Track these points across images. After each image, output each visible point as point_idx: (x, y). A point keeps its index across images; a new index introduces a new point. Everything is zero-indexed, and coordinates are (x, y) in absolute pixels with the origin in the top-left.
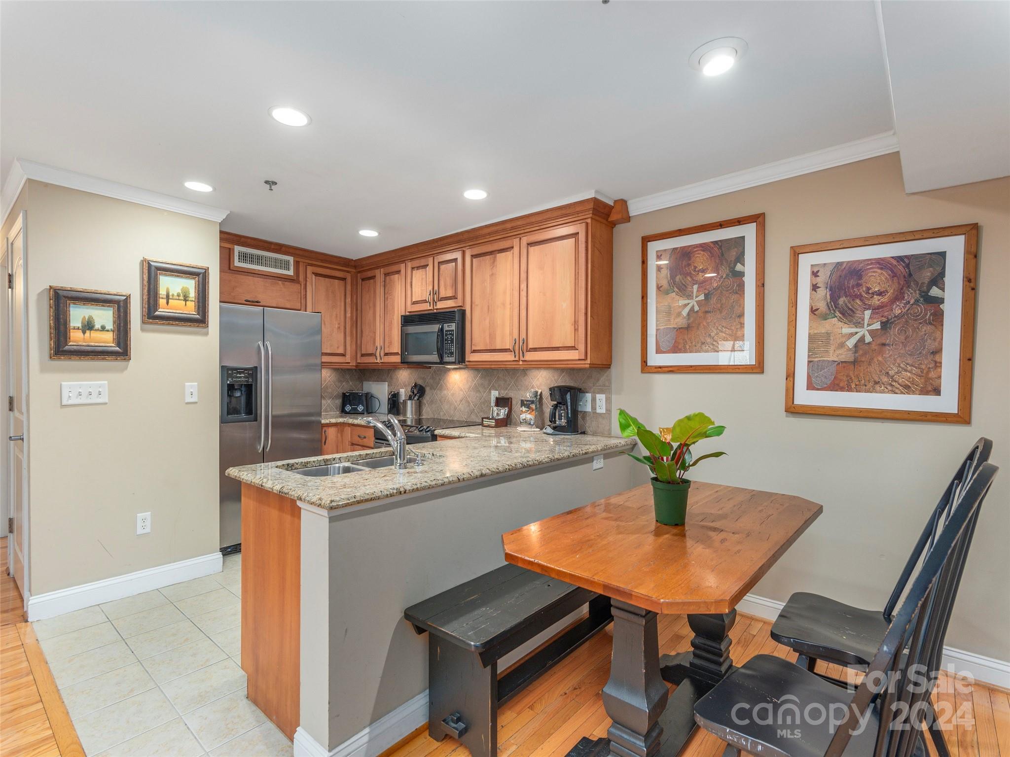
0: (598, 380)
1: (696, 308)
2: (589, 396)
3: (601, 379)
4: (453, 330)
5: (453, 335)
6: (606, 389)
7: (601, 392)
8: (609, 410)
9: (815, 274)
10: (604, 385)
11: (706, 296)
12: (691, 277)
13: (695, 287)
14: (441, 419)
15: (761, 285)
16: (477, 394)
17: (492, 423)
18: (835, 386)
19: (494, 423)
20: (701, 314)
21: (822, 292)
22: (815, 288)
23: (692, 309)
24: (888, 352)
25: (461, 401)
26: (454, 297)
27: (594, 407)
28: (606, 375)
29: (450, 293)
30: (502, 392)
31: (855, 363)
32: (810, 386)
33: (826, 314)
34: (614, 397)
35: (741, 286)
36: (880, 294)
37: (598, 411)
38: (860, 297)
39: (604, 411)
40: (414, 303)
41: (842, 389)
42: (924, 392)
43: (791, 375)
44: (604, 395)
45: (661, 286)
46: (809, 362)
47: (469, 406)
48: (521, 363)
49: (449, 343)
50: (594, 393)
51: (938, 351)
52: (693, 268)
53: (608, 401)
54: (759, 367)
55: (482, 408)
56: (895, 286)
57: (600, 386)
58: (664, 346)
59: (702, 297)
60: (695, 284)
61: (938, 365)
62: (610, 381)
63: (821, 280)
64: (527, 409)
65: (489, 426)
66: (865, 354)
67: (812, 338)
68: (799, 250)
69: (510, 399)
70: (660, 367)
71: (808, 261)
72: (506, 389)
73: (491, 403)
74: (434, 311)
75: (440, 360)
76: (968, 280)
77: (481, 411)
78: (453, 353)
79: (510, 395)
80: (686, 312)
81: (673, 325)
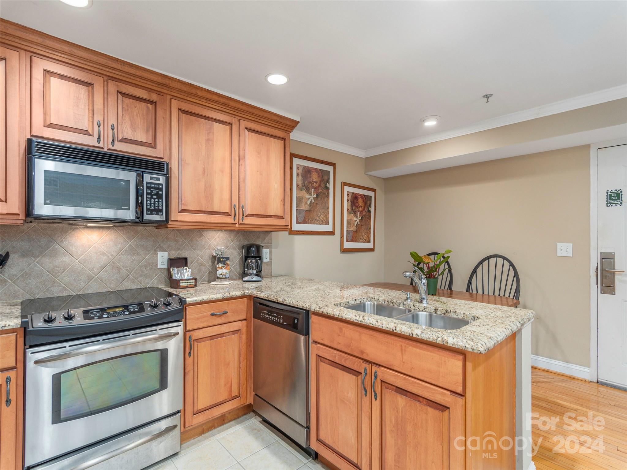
0: (264, 239)
1: (313, 201)
3: (266, 239)
4: (162, 185)
5: (162, 190)
6: (270, 245)
7: (266, 247)
8: (271, 259)
10: (268, 243)
11: (317, 195)
12: (311, 184)
13: (313, 190)
14: (53, 298)
15: (334, 196)
16: (135, 257)
17: (191, 283)
18: (353, 240)
19: (194, 283)
20: (315, 204)
21: (350, 203)
22: (348, 201)
23: (311, 201)
24: (362, 228)
25: (103, 268)
26: (153, 145)
28: (269, 236)
29: (141, 136)
30: (173, 252)
31: (356, 232)
32: (347, 241)
33: (351, 212)
34: (273, 250)
35: (328, 194)
36: (361, 207)
37: (265, 261)
38: (357, 207)
39: (268, 260)
40: (51, 126)
41: (354, 242)
42: (368, 242)
43: (342, 237)
44: (269, 249)
45: (299, 185)
46: (347, 231)
47: (119, 272)
48: (237, 225)
49: (155, 199)
51: (370, 228)
52: (312, 179)
53: (271, 252)
54: (332, 233)
55: (142, 272)
56: (364, 205)
57: (266, 243)
58: (301, 219)
59: (315, 196)
60: (313, 188)
61: (370, 233)
62: (271, 239)
63: (350, 198)
64: (223, 265)
65: (187, 287)
66: (358, 228)
67: (347, 221)
68: (344, 184)
69: (186, 259)
70: (299, 231)
71: (347, 189)
72: (179, 249)
73: (157, 265)
74: (106, 150)
75: (137, 218)
76: (375, 206)
77: (141, 276)
78: (161, 211)
79: (183, 254)
80: (309, 202)
81: (303, 208)
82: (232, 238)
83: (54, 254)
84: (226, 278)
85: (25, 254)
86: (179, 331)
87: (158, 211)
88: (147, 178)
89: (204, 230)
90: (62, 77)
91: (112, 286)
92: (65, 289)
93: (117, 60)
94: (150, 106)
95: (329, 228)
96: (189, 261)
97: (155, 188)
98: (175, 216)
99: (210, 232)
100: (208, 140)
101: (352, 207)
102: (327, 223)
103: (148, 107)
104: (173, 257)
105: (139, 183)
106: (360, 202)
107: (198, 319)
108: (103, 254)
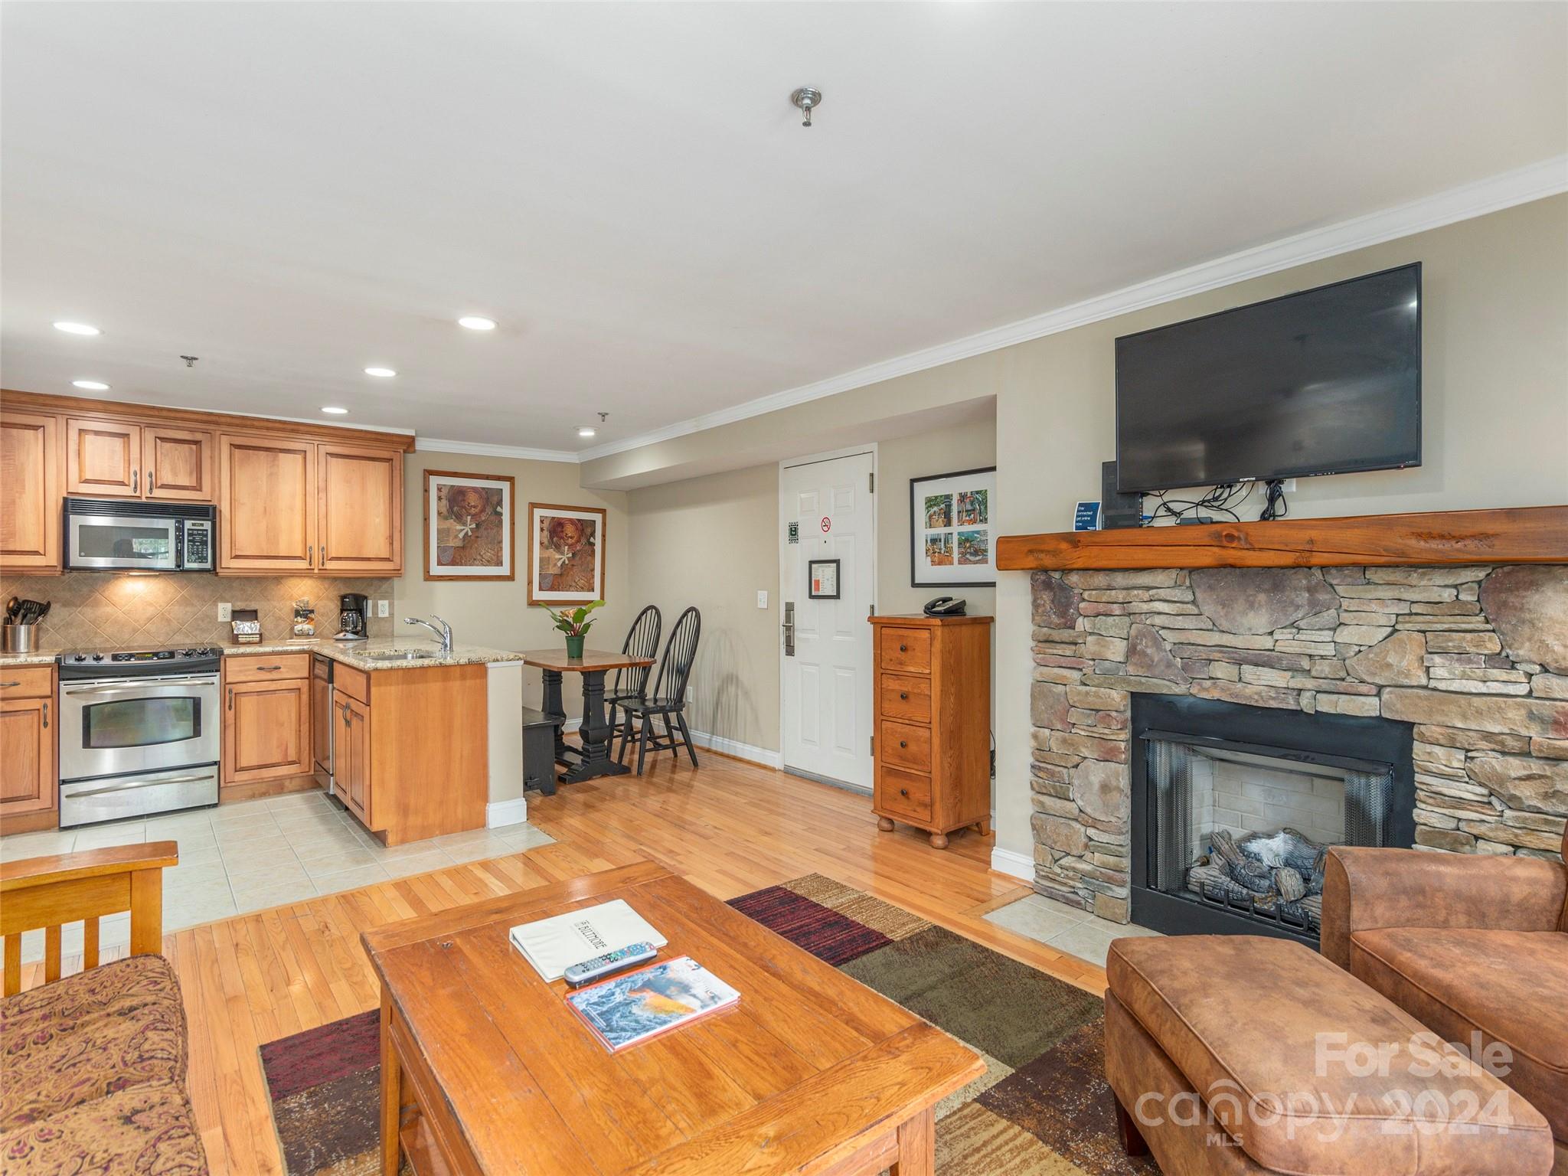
0: (380, 588)
1: (470, 533)
2: (370, 602)
3: (384, 586)
4: (207, 530)
5: (206, 536)
6: (388, 596)
7: (383, 598)
8: (392, 615)
9: (542, 522)
10: (387, 592)
11: (477, 525)
12: (466, 510)
13: (469, 517)
15: (513, 524)
16: (188, 609)
17: (254, 639)
18: (552, 589)
20: (472, 538)
21: (546, 533)
22: (542, 530)
23: (467, 533)
24: (575, 569)
25: (150, 619)
26: (198, 488)
27: (375, 613)
28: (389, 582)
29: (184, 481)
30: (239, 603)
31: (561, 575)
32: (541, 589)
33: (547, 546)
34: (396, 602)
35: (501, 522)
36: (571, 538)
37: (380, 615)
38: (562, 538)
39: (386, 615)
41: (555, 590)
42: (589, 591)
43: (530, 583)
44: (388, 601)
47: (169, 625)
48: (316, 571)
49: (198, 545)
50: (376, 599)
51: (593, 570)
52: (467, 503)
53: (391, 605)
54: (511, 578)
55: (198, 625)
56: (577, 535)
57: (383, 593)
59: (474, 526)
60: (469, 515)
61: (593, 576)
62: (392, 590)
63: (546, 525)
64: (305, 619)
65: (249, 643)
66: (565, 570)
67: (541, 560)
68: (533, 506)
69: (256, 612)
70: (442, 576)
71: (538, 513)
72: (246, 600)
73: (217, 617)
74: (144, 500)
75: (179, 566)
76: (604, 536)
77: (196, 629)
78: (206, 558)
79: (253, 606)
80: (461, 535)
81: (451, 544)
82: (326, 586)
83: (96, 604)
84: (308, 634)
85: (66, 604)
86: (215, 682)
87: (203, 559)
88: (188, 524)
89: (282, 577)
90: (97, 433)
91: (161, 640)
92: (108, 641)
93: (154, 408)
94: (194, 447)
95: (505, 570)
96: (259, 615)
97: (199, 534)
98: (227, 563)
99: (291, 579)
100: (271, 474)
101: (551, 538)
102: (500, 563)
103: (191, 448)
104: (237, 609)
105: (180, 530)
106: (570, 530)
107: (240, 671)
108: (151, 604)
